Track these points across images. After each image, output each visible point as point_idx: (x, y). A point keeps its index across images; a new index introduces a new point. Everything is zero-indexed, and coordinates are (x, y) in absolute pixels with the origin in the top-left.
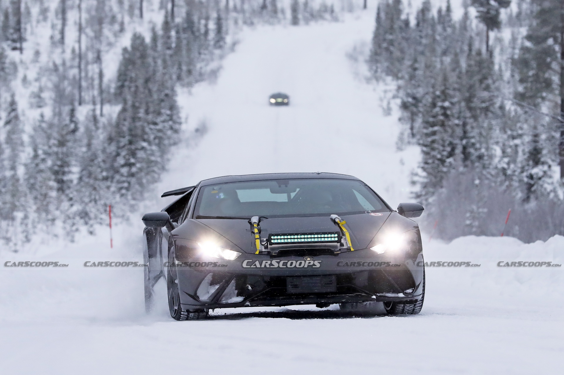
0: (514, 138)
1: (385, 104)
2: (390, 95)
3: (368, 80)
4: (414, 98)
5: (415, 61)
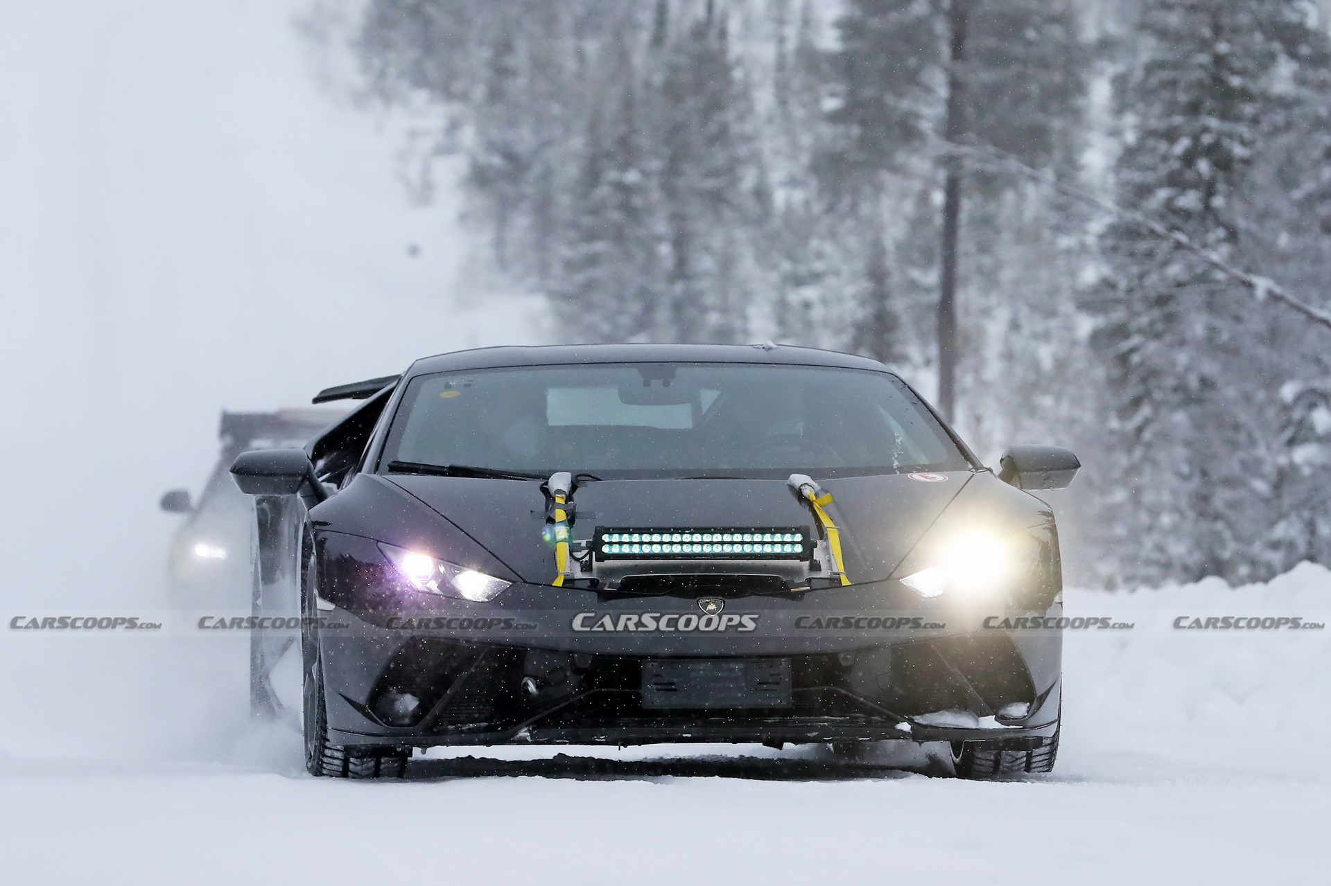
0: (798, 281)
1: (414, 170)
2: (426, 145)
3: (359, 100)
4: (510, 156)
5: (505, 47)
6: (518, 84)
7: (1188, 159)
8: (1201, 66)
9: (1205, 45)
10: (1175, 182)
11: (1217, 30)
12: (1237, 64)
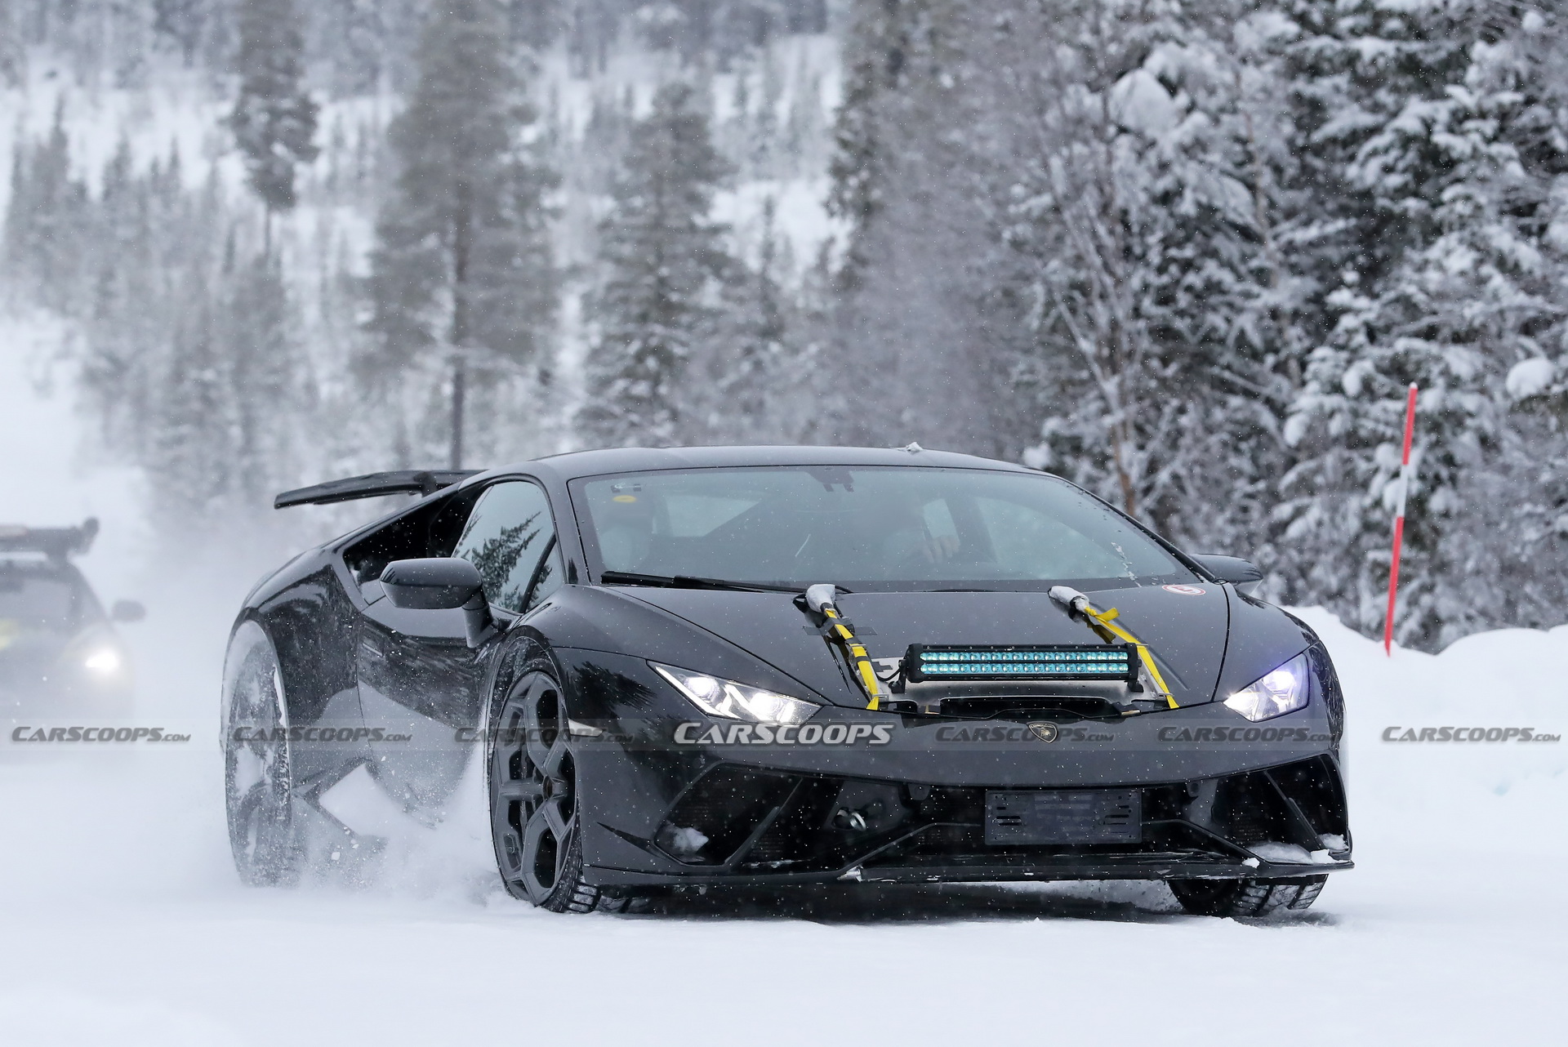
0: (340, 454)
1: (38, 371)
2: (48, 352)
4: (113, 359)
5: (108, 275)
6: (119, 304)
7: (640, 357)
8: (649, 286)
9: (651, 269)
10: (630, 374)
11: (661, 258)
12: (676, 283)
